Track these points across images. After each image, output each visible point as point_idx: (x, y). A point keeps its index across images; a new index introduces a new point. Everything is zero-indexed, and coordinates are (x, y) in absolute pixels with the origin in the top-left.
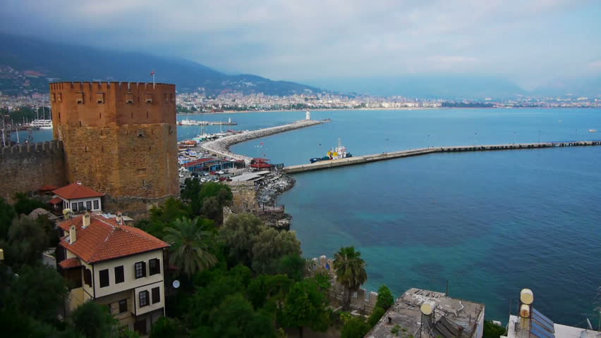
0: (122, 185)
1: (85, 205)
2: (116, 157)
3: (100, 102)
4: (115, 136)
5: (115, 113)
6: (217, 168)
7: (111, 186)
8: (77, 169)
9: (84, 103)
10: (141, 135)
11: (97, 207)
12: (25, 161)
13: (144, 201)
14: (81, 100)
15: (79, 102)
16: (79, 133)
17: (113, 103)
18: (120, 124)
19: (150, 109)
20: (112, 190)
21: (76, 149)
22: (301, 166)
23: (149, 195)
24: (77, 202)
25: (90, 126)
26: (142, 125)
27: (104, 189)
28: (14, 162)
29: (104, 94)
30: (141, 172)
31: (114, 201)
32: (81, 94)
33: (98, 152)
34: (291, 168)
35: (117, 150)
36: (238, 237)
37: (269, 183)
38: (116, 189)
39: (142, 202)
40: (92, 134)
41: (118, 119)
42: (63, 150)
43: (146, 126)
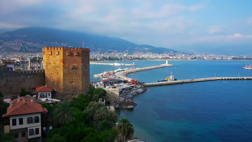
0: (64, 88)
1: (45, 94)
2: (62, 76)
3: (57, 55)
4: (62, 68)
5: (62, 59)
6: (115, 83)
7: (60, 88)
8: (48, 80)
9: (52, 55)
10: (72, 68)
11: (49, 95)
12: (28, 77)
13: (72, 94)
14: (51, 54)
15: (50, 55)
16: (49, 66)
17: (62, 55)
18: (64, 63)
19: (77, 58)
20: (60, 89)
21: (48, 73)
22: (152, 83)
23: (75, 92)
24: (42, 93)
25: (53, 64)
26: (73, 64)
27: (57, 89)
28: (24, 77)
29: (59, 52)
30: (72, 83)
31: (60, 93)
32: (51, 52)
33: (56, 74)
34: (147, 84)
35: (62, 74)
36: (90, 111)
37: (134, 90)
38: (62, 89)
39: (71, 95)
40: (54, 67)
41: (64, 61)
42: (45, 73)
43: (75, 64)
